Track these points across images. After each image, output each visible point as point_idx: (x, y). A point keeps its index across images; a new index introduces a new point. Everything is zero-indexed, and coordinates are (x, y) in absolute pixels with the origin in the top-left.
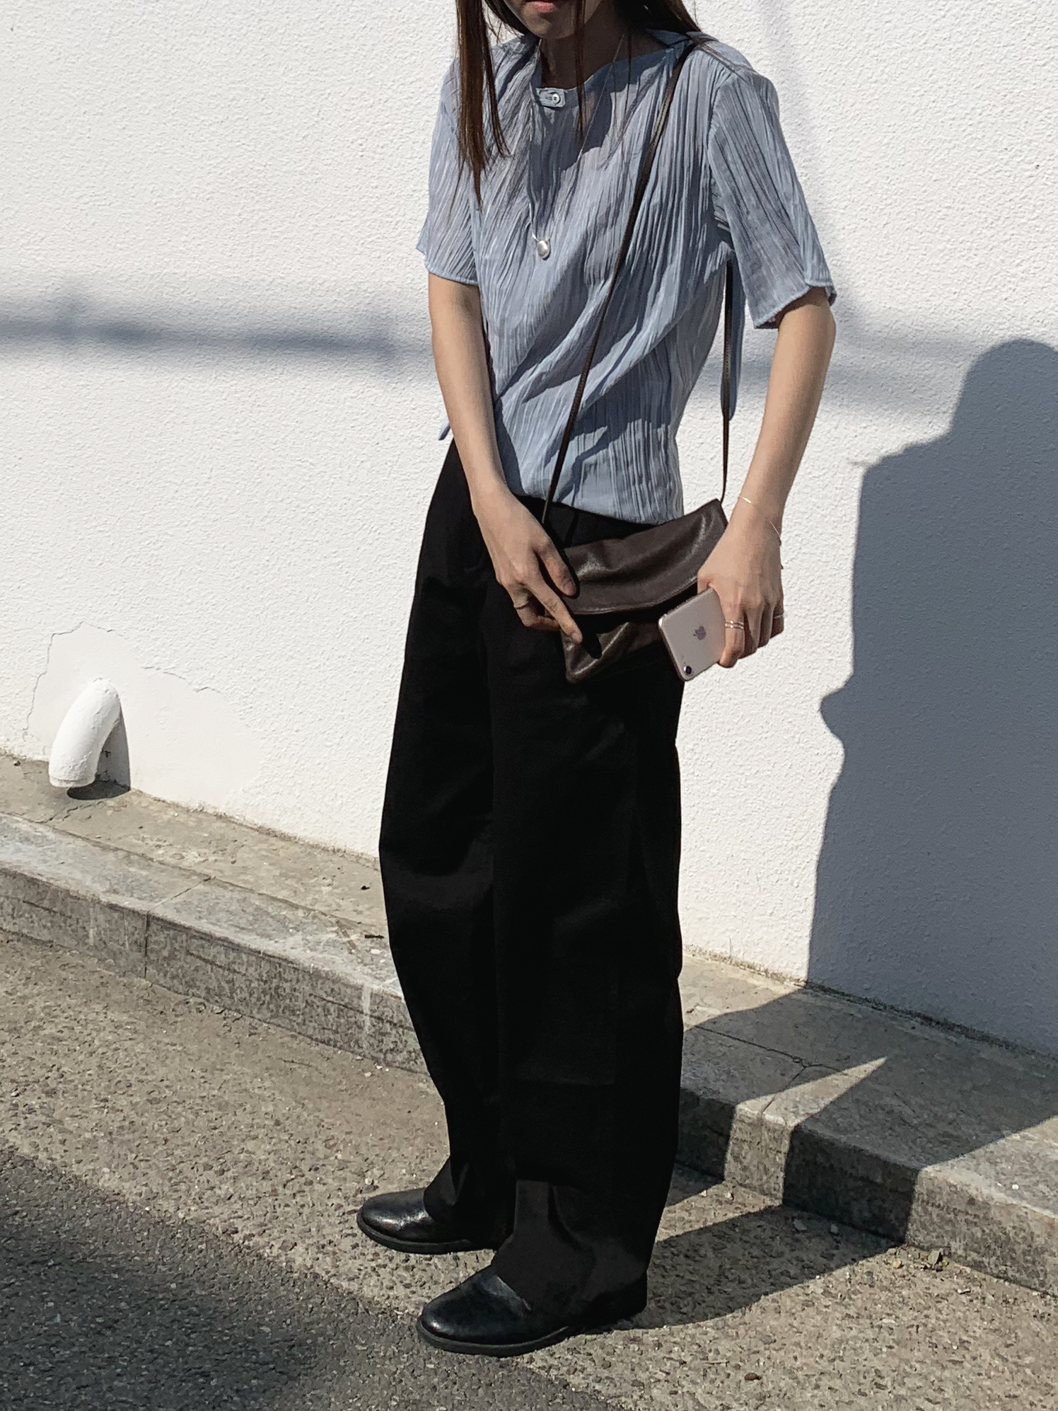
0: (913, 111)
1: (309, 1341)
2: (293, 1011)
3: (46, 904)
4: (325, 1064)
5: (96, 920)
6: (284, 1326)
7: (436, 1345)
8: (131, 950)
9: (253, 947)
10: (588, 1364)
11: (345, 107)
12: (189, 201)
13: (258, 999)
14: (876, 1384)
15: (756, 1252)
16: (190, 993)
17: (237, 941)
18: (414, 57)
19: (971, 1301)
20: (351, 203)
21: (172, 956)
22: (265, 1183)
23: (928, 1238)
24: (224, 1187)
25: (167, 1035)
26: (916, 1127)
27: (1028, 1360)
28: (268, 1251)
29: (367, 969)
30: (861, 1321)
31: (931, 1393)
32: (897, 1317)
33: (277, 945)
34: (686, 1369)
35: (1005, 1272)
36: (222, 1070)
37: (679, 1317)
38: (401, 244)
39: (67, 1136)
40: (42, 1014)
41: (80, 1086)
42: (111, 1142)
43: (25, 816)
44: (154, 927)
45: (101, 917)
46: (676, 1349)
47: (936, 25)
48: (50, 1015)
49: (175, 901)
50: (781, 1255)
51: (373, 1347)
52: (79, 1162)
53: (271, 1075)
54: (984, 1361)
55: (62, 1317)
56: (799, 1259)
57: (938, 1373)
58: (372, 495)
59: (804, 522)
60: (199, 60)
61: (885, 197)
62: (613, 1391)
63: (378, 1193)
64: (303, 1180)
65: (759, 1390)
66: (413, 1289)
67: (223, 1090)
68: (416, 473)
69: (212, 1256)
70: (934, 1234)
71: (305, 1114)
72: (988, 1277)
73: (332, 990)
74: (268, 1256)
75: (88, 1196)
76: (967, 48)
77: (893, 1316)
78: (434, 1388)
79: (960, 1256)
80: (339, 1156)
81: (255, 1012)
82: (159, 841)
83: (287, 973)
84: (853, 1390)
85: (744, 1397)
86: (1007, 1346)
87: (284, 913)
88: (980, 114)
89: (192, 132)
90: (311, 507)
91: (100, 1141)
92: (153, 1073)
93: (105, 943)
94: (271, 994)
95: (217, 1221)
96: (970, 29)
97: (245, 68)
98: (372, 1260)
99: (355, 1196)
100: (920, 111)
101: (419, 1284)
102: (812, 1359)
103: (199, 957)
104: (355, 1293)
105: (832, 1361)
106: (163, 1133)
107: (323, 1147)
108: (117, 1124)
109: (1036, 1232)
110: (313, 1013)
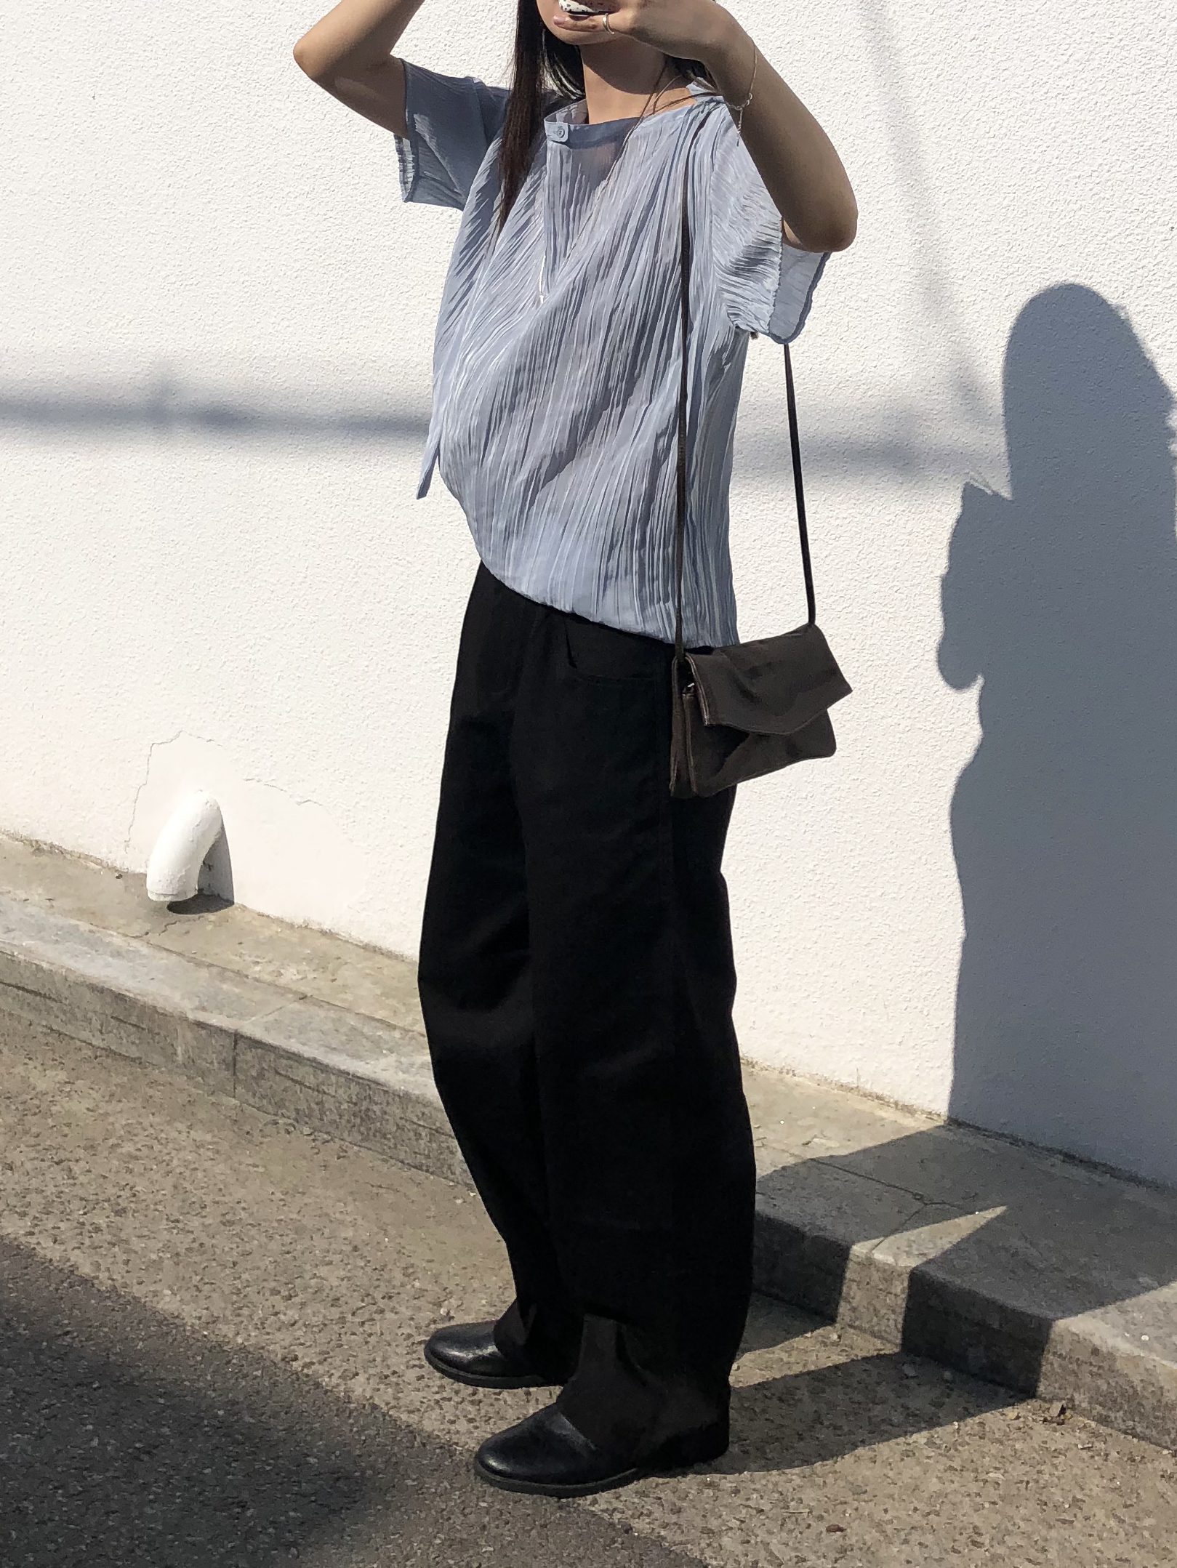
1: (357, 1474)
2: (385, 1134)
3: (134, 1020)
4: (415, 1190)
5: (184, 1037)
6: (333, 1458)
7: (492, 1483)
8: (220, 1069)
9: (342, 1068)
10: (655, 1509)
12: (277, 279)
13: (349, 1121)
14: (973, 1541)
15: (858, 1398)
16: (280, 1113)
17: (326, 1061)
19: (1093, 1457)
21: (261, 1076)
22: (333, 1309)
23: (1051, 1389)
24: (290, 1312)
25: (250, 1156)
26: (1041, 1272)
27: (1148, 1522)
28: (327, 1380)
30: (966, 1474)
31: (1033, 1553)
32: (1006, 1472)
33: (369, 1066)
34: (762, 1517)
35: (1135, 1429)
36: (304, 1194)
37: (763, 1462)
39: (132, 1256)
40: (122, 1133)
41: (152, 1206)
42: (177, 1264)
43: (120, 930)
44: (241, 1045)
45: (189, 1035)
46: (755, 1496)
47: (1060, 72)
48: (130, 1133)
49: (265, 1019)
50: (884, 1402)
51: (425, 1483)
52: (140, 1283)
53: (355, 1200)
54: (1097, 1522)
55: (101, 1440)
56: (906, 1408)
57: (1044, 1532)
60: (283, 126)
62: (678, 1538)
63: (453, 1323)
64: (375, 1308)
65: (841, 1542)
66: (477, 1424)
67: (301, 1214)
69: (267, 1384)
70: (1057, 1385)
71: (386, 1240)
72: (1115, 1433)
73: (423, 1114)
74: (327, 1385)
75: (145, 1318)
76: (1092, 97)
77: (1002, 1471)
78: (484, 1527)
79: (1084, 1409)
80: (417, 1284)
81: (345, 1135)
82: (258, 957)
83: (377, 1095)
84: (946, 1547)
85: (824, 1549)
86: (1126, 1506)
87: (380, 1033)
88: (1109, 171)
89: (278, 205)
90: (410, 609)
91: (166, 1262)
92: (231, 1194)
93: (193, 1061)
94: (361, 1118)
95: (277, 1347)
96: (1096, 76)
97: (330, 134)
98: (437, 1393)
99: (428, 1326)
100: (1042, 169)
101: (484, 1419)
102: (904, 1513)
103: (288, 1077)
104: (414, 1426)
105: (926, 1515)
106: (232, 1256)
107: (401, 1275)
108: (185, 1246)
109: (1167, 1386)
110: (405, 1137)
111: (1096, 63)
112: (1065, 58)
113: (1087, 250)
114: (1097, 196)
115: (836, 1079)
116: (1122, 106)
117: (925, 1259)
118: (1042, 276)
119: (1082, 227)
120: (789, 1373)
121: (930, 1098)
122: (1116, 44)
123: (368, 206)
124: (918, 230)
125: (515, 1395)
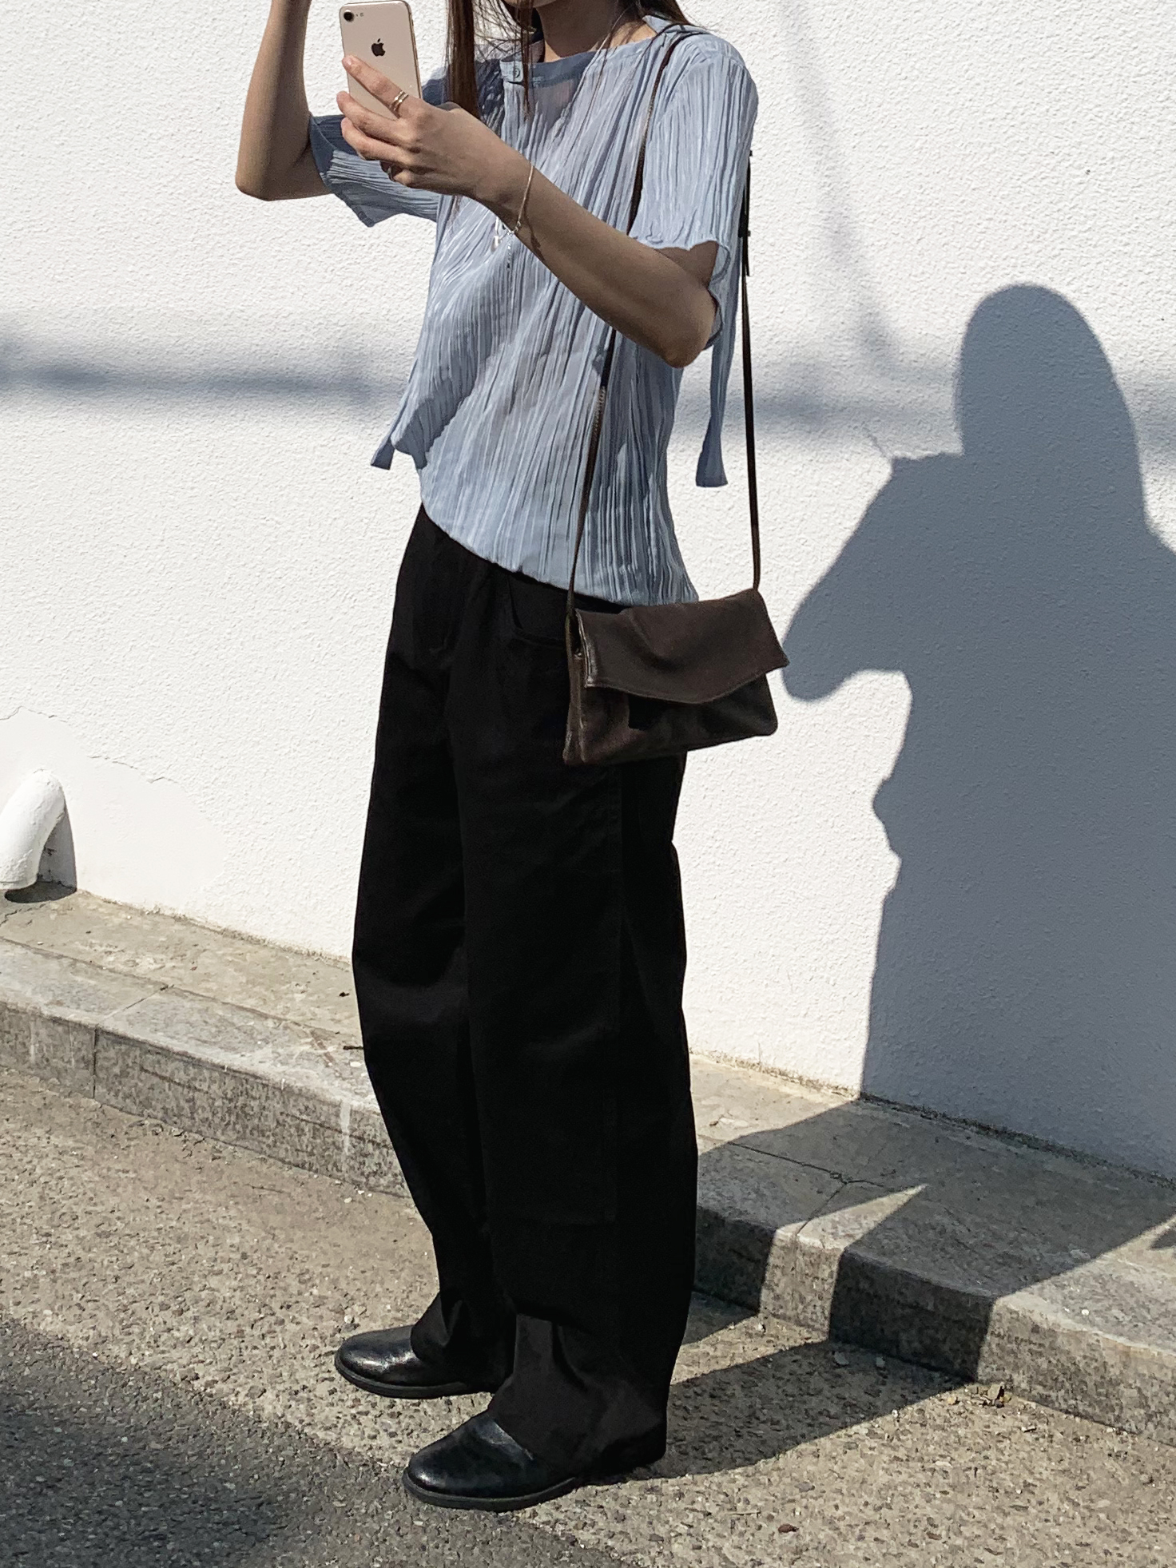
0: (947, 112)
1: (280, 1498)
2: (263, 1132)
4: (299, 1190)
5: (37, 1034)
6: (252, 1481)
7: (425, 1500)
8: (78, 1068)
9: (216, 1061)
10: (598, 1518)
12: (136, 225)
13: (223, 1119)
14: (929, 1533)
15: (790, 1389)
16: (145, 1113)
17: (198, 1055)
19: (1037, 1439)
20: (319, 225)
21: (124, 1074)
22: (229, 1323)
23: (988, 1370)
24: (184, 1328)
25: (118, 1161)
26: (972, 1249)
27: (1103, 1503)
28: (233, 1399)
29: (346, 1085)
30: (911, 1464)
31: (992, 1543)
32: (952, 1459)
33: (243, 1059)
34: (710, 1521)
35: (1076, 1407)
36: (181, 1199)
37: (704, 1464)
39: (4, 1275)
41: (19, 1220)
42: (54, 1281)
44: (103, 1041)
45: (43, 1032)
46: (700, 1499)
49: (127, 1013)
50: (819, 1392)
51: (353, 1503)
52: (17, 1304)
53: (237, 1203)
54: (1051, 1506)
56: (841, 1398)
57: (999, 1520)
58: (347, 556)
60: (145, 65)
61: (918, 208)
62: (627, 1547)
63: (359, 1331)
64: (273, 1319)
65: (795, 1543)
66: (399, 1438)
67: (182, 1221)
68: (395, 531)
69: (169, 1406)
70: (994, 1366)
71: (276, 1245)
72: (1056, 1413)
73: (307, 1108)
74: (234, 1405)
75: (28, 1342)
76: (1006, 39)
77: (948, 1459)
78: (424, 1548)
79: (1025, 1390)
80: (315, 1291)
81: (218, 1134)
82: (109, 946)
83: (255, 1089)
84: (903, 1541)
85: (778, 1551)
86: (1079, 1488)
87: (252, 1023)
88: (1023, 114)
89: (139, 147)
90: (277, 572)
91: (42, 1280)
92: (102, 1203)
93: (47, 1060)
94: (237, 1114)
95: (175, 1366)
97: (198, 73)
98: (352, 1407)
99: (333, 1335)
100: (956, 112)
101: (406, 1432)
102: (855, 1508)
103: (155, 1074)
104: (333, 1443)
105: (878, 1509)
106: (113, 1270)
107: (297, 1282)
108: (60, 1261)
109: (1111, 1362)
110: (285, 1134)
113: (1001, 193)
114: (1012, 139)
115: (737, 1055)
116: (1036, 49)
117: (852, 1240)
119: (996, 170)
120: (717, 1367)
121: (836, 1071)
124: (827, 173)
125: (435, 1405)
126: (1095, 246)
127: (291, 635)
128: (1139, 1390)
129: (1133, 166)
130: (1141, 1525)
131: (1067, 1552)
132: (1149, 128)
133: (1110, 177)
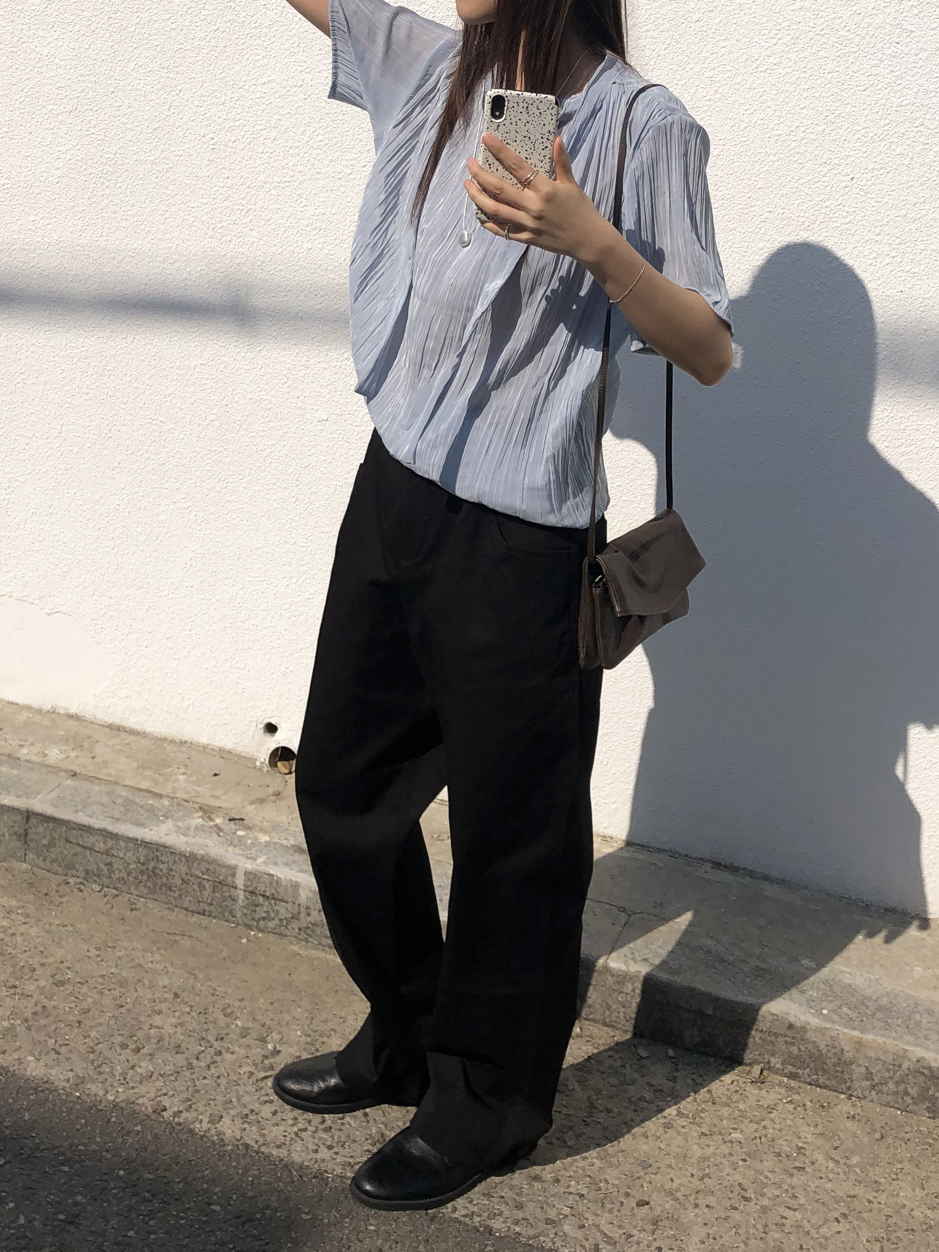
0: (742, 127)
1: (258, 1216)
2: (170, 888)
4: (204, 934)
6: (232, 1202)
8: (10, 840)
9: (131, 835)
10: (503, 1207)
11: (196, 103)
12: (38, 183)
13: (136, 878)
14: (743, 1197)
15: (612, 1080)
16: (70, 874)
17: (115, 831)
18: (266, 61)
19: (795, 1108)
20: (202, 192)
21: (52, 844)
22: (179, 1057)
23: (752, 1056)
24: (143, 1064)
25: (56, 917)
26: (733, 964)
27: (855, 1159)
28: (198, 1126)
29: (238, 851)
30: (715, 1138)
31: (788, 1201)
32: (742, 1131)
33: (152, 832)
34: (585, 1202)
35: (817, 1081)
36: (114, 947)
38: (252, 230)
42: (29, 1029)
44: (33, 820)
46: (573, 1183)
47: (769, 52)
49: (49, 797)
50: (634, 1082)
51: (317, 1215)
53: (159, 949)
54: (821, 1165)
55: (26, 1217)
56: (650, 1085)
57: (788, 1181)
58: (221, 449)
59: (626, 475)
60: (46, 52)
62: (531, 1232)
64: (212, 1051)
65: (651, 1215)
66: (336, 1150)
67: (119, 967)
68: (263, 431)
69: (149, 1138)
70: (757, 1053)
71: (199, 985)
72: (803, 1086)
73: (208, 870)
74: (200, 1131)
75: (21, 1087)
76: (795, 73)
77: (739, 1130)
79: (778, 1069)
80: (239, 1023)
81: (132, 889)
82: (21, 740)
83: (164, 856)
84: (726, 1206)
85: (640, 1223)
86: (836, 1148)
87: (151, 802)
88: (804, 132)
89: (40, 120)
90: (161, 459)
91: (18, 1028)
92: (52, 955)
94: (148, 874)
95: (145, 1100)
96: (799, 56)
97: (95, 62)
98: (293, 1125)
99: (262, 1062)
100: (749, 128)
101: (340, 1144)
102: (685, 1179)
103: (78, 844)
104: (286, 1160)
105: (702, 1179)
106: (74, 1015)
107: (222, 1016)
108: (30, 1011)
109: (846, 1048)
110: (189, 889)
111: (801, 46)
112: (774, 41)
113: (781, 192)
114: (793, 151)
116: (819, 82)
118: (742, 211)
119: (779, 174)
122: (818, 32)
123: (131, 126)
125: (356, 1118)
126: (853, 235)
127: (172, 507)
128: (867, 1068)
129: (889, 176)
130: (886, 1176)
131: (842, 1204)
132: (905, 147)
133: (869, 183)
